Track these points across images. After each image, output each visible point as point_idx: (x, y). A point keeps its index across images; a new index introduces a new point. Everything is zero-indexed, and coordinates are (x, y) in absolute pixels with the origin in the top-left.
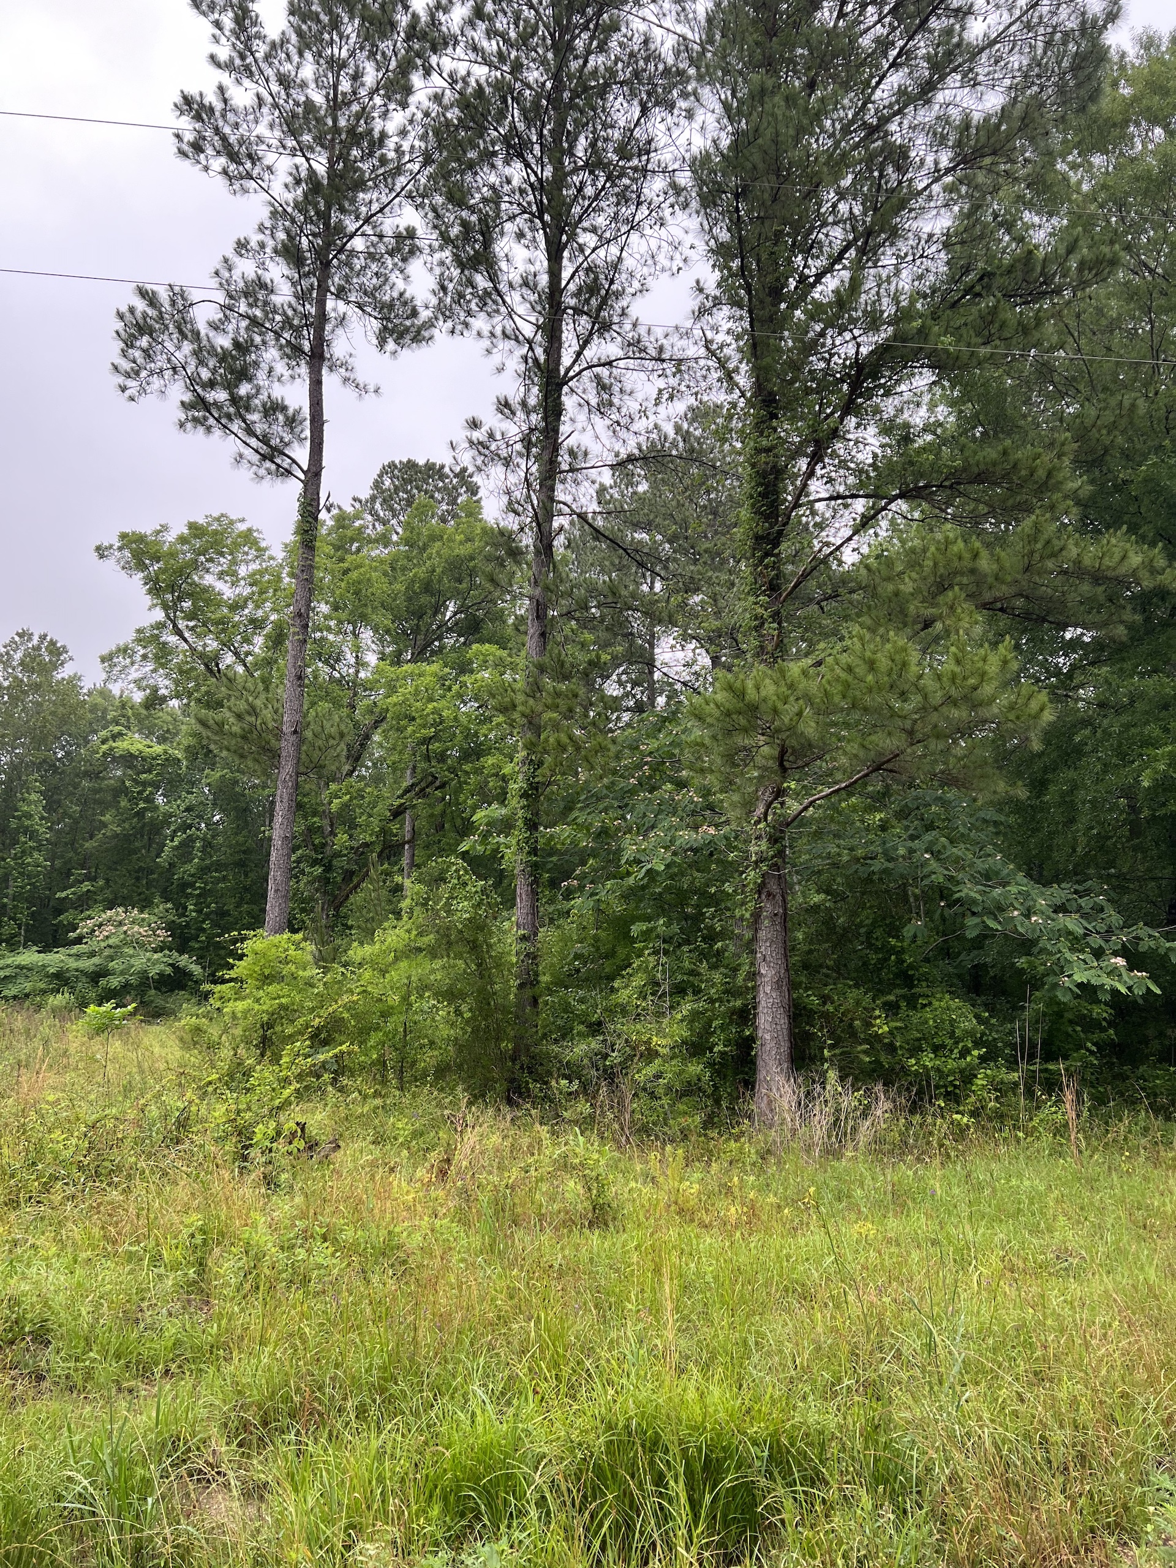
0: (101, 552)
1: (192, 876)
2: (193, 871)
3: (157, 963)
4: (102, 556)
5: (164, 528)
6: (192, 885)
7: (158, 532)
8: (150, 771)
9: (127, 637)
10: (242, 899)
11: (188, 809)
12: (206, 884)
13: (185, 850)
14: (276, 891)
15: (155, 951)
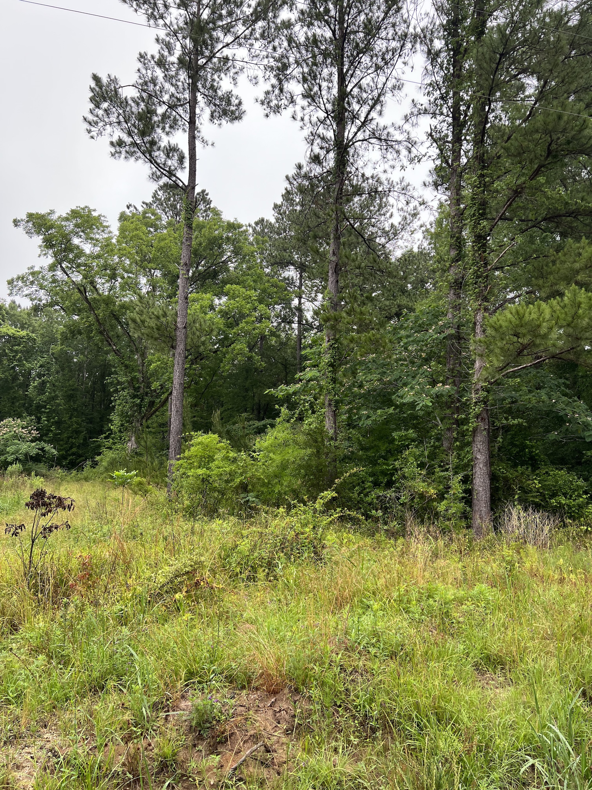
0: (16, 223)
1: (45, 402)
2: (45, 399)
3: (33, 448)
4: (16, 225)
5: (52, 212)
6: (45, 407)
7: (49, 214)
8: (19, 345)
9: (23, 271)
10: (72, 415)
11: (41, 366)
12: (52, 406)
13: (41, 388)
14: (177, 411)
15: (32, 441)
